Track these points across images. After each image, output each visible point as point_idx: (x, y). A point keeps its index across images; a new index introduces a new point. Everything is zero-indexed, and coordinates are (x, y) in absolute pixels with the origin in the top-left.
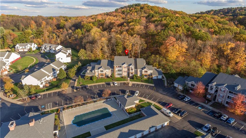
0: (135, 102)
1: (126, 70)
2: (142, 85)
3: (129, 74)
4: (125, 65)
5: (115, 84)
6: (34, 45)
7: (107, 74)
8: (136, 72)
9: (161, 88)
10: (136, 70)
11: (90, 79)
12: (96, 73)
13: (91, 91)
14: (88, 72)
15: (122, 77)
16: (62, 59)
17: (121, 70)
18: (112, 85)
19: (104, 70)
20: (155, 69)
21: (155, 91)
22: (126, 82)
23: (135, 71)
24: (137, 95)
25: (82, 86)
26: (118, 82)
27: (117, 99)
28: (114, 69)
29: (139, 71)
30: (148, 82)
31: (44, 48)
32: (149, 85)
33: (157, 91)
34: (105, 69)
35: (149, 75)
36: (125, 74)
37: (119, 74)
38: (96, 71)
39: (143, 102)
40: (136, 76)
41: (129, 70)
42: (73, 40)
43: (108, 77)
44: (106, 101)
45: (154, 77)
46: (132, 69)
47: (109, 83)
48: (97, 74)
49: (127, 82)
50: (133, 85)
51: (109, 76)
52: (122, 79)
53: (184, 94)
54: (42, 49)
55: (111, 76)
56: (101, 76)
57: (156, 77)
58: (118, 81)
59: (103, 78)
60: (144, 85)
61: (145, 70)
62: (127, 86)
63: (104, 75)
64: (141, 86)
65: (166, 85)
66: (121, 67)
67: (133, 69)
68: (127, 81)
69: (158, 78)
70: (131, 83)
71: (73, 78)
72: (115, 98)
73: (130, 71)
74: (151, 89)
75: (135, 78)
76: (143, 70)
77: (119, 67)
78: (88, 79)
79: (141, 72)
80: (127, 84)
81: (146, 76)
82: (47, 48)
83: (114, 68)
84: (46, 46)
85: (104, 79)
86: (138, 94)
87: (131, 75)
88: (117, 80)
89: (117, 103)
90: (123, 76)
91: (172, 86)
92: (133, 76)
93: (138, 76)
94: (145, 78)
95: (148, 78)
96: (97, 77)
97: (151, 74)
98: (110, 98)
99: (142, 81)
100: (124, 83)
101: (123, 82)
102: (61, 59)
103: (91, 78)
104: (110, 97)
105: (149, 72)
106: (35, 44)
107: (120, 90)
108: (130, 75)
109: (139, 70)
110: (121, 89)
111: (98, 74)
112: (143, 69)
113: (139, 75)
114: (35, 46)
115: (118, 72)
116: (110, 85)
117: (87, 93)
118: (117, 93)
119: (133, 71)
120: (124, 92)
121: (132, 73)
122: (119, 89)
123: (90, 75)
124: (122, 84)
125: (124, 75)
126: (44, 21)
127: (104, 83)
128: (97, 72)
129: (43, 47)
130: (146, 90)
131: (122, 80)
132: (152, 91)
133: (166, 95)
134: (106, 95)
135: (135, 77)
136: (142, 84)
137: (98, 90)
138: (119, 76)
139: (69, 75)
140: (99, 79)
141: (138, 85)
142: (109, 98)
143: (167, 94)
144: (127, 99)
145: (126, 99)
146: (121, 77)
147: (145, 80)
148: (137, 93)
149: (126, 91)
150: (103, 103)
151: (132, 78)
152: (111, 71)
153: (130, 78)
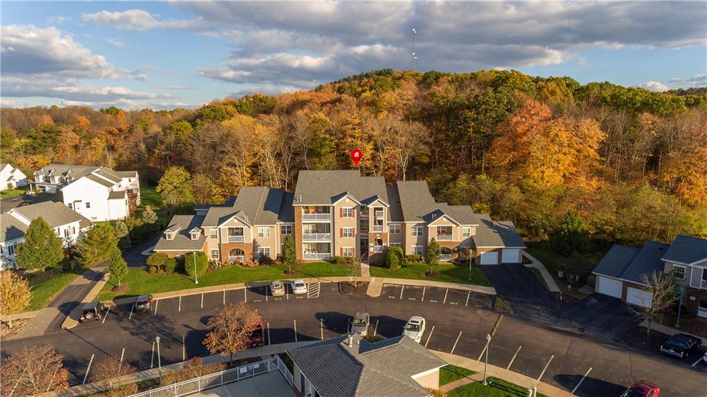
0: (414, 377)
1: (351, 223)
2: (433, 292)
3: (367, 244)
4: (347, 203)
5: (294, 287)
6: (13, 172)
7: (263, 246)
8: (399, 236)
9: (537, 304)
10: (397, 224)
11: (175, 271)
12: (209, 239)
13: (158, 325)
14: (172, 238)
15: (334, 261)
16: (88, 205)
17: (325, 228)
18: (279, 292)
19: (245, 227)
20: (485, 222)
21: (512, 316)
22: (350, 279)
23: (392, 231)
24: (417, 337)
25: (122, 302)
26: (314, 280)
27: (296, 366)
28: (294, 225)
29: (413, 231)
30: (462, 278)
31: (41, 181)
32: (467, 291)
33: (524, 318)
34: (253, 222)
35: (460, 249)
36: (346, 245)
37: (319, 248)
38: (210, 230)
39: (465, 381)
40: (398, 254)
41: (363, 225)
42: (161, 159)
43: (264, 260)
44: (229, 379)
45: (487, 253)
46: (380, 222)
47: (265, 287)
48: (211, 247)
49: (358, 279)
50: (390, 291)
51: (273, 256)
52: (333, 268)
53: (674, 328)
54: (36, 182)
55: (282, 258)
56: (231, 258)
57: (496, 254)
58: (312, 276)
59: (241, 264)
60: (444, 290)
61: (442, 221)
62: (358, 295)
63: (248, 252)
64: (428, 296)
65: (553, 287)
66: (326, 210)
67: (385, 222)
68: (359, 275)
69: (503, 261)
70: (376, 285)
71: (91, 269)
72: (283, 356)
73: (371, 231)
74: (485, 308)
75: (398, 260)
76: (429, 226)
77: (317, 210)
78: (163, 267)
79: (422, 233)
80: (356, 290)
81: (446, 252)
82: (53, 177)
83: (294, 221)
84: (50, 171)
85: (243, 271)
86: (420, 334)
87: (373, 249)
88: (310, 271)
89: (295, 389)
90: (338, 254)
91: (589, 293)
92: (386, 251)
93: (407, 254)
94: (444, 261)
95: (456, 260)
96: (211, 263)
97: (471, 243)
98: (258, 359)
99: (429, 276)
100: (344, 287)
101: (336, 280)
102: (83, 205)
103: (181, 266)
104: (259, 355)
105: (462, 233)
106: (18, 171)
107: (318, 316)
108: (371, 250)
109: (410, 226)
110: (322, 309)
111: (220, 245)
112: (429, 219)
113: (411, 247)
114: (14, 174)
115: (314, 237)
116: (270, 293)
117: (133, 334)
118: (302, 333)
119: (386, 229)
120: (340, 324)
121: (380, 242)
122: (314, 314)
123: (178, 252)
124: (333, 289)
125: (344, 251)
126: (84, 117)
127: (241, 286)
128: (213, 237)
129: (41, 177)
130: (461, 312)
131: (330, 274)
132: (494, 317)
133: (581, 336)
134: (230, 338)
135: (394, 258)
136: (435, 289)
137: (199, 318)
138: (317, 258)
139: (79, 256)
140: (222, 270)
141: (411, 291)
142: (251, 360)
143: (583, 330)
144: (360, 358)
145: (356, 362)
146: (327, 261)
147: (444, 269)
148: (415, 328)
149: (352, 319)
150: (207, 389)
151: (382, 263)
152: (283, 232)
153: (371, 265)
